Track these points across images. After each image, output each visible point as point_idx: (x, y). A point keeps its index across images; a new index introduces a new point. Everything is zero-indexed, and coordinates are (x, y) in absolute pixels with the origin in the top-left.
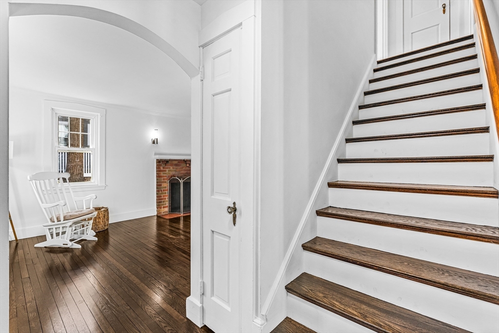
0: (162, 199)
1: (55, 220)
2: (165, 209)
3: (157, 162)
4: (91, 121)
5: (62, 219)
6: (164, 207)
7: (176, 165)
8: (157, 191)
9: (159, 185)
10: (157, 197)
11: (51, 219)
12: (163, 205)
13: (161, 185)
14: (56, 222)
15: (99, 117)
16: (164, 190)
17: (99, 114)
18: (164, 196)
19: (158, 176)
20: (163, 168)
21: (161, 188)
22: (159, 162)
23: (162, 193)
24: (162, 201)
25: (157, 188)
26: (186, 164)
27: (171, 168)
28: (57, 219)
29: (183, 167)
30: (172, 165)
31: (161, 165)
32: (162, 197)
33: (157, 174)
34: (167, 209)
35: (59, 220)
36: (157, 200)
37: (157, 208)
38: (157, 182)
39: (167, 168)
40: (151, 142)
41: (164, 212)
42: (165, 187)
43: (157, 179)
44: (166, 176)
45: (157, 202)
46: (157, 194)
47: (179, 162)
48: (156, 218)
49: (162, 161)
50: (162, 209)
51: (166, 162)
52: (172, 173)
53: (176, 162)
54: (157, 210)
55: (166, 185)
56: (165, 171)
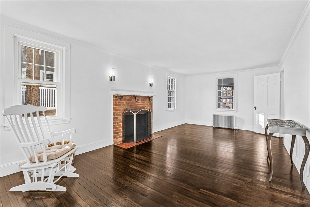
0: (118, 130)
1: (37, 161)
2: (120, 139)
3: (114, 97)
4: (55, 55)
5: (45, 159)
6: (119, 137)
7: (128, 100)
8: (114, 123)
9: (115, 118)
10: (114, 128)
11: (31, 160)
12: (119, 135)
13: (117, 118)
14: (37, 164)
15: (64, 51)
16: (119, 122)
17: (64, 48)
18: (119, 128)
19: (115, 110)
20: (119, 102)
21: (117, 120)
22: (115, 97)
23: (118, 125)
24: (118, 131)
25: (114, 120)
26: (136, 99)
27: (125, 102)
28: (39, 159)
29: (133, 102)
30: (125, 100)
31: (117, 100)
32: (118, 129)
33: (114, 108)
34: (121, 139)
35: (40, 161)
36: (114, 131)
37: (114, 138)
38: (114, 115)
39: (122, 103)
40: (109, 79)
41: (119, 142)
42: (120, 120)
43: (114, 113)
44: (121, 110)
45: (114, 133)
46: (114, 126)
47: (130, 97)
48: (112, 148)
49: (118, 96)
50: (118, 139)
51: (121, 98)
52: (125, 107)
53: (128, 98)
54: (114, 141)
55: (121, 118)
56: (120, 105)
